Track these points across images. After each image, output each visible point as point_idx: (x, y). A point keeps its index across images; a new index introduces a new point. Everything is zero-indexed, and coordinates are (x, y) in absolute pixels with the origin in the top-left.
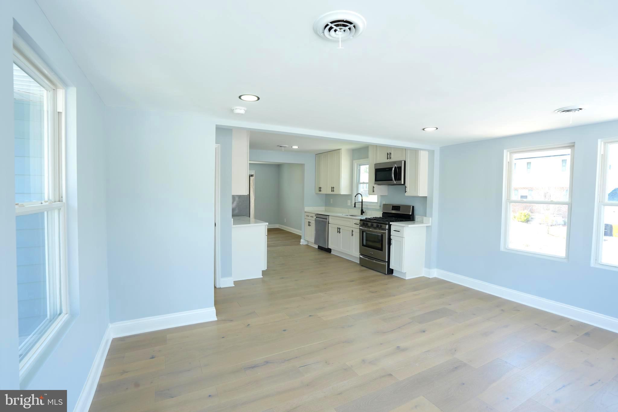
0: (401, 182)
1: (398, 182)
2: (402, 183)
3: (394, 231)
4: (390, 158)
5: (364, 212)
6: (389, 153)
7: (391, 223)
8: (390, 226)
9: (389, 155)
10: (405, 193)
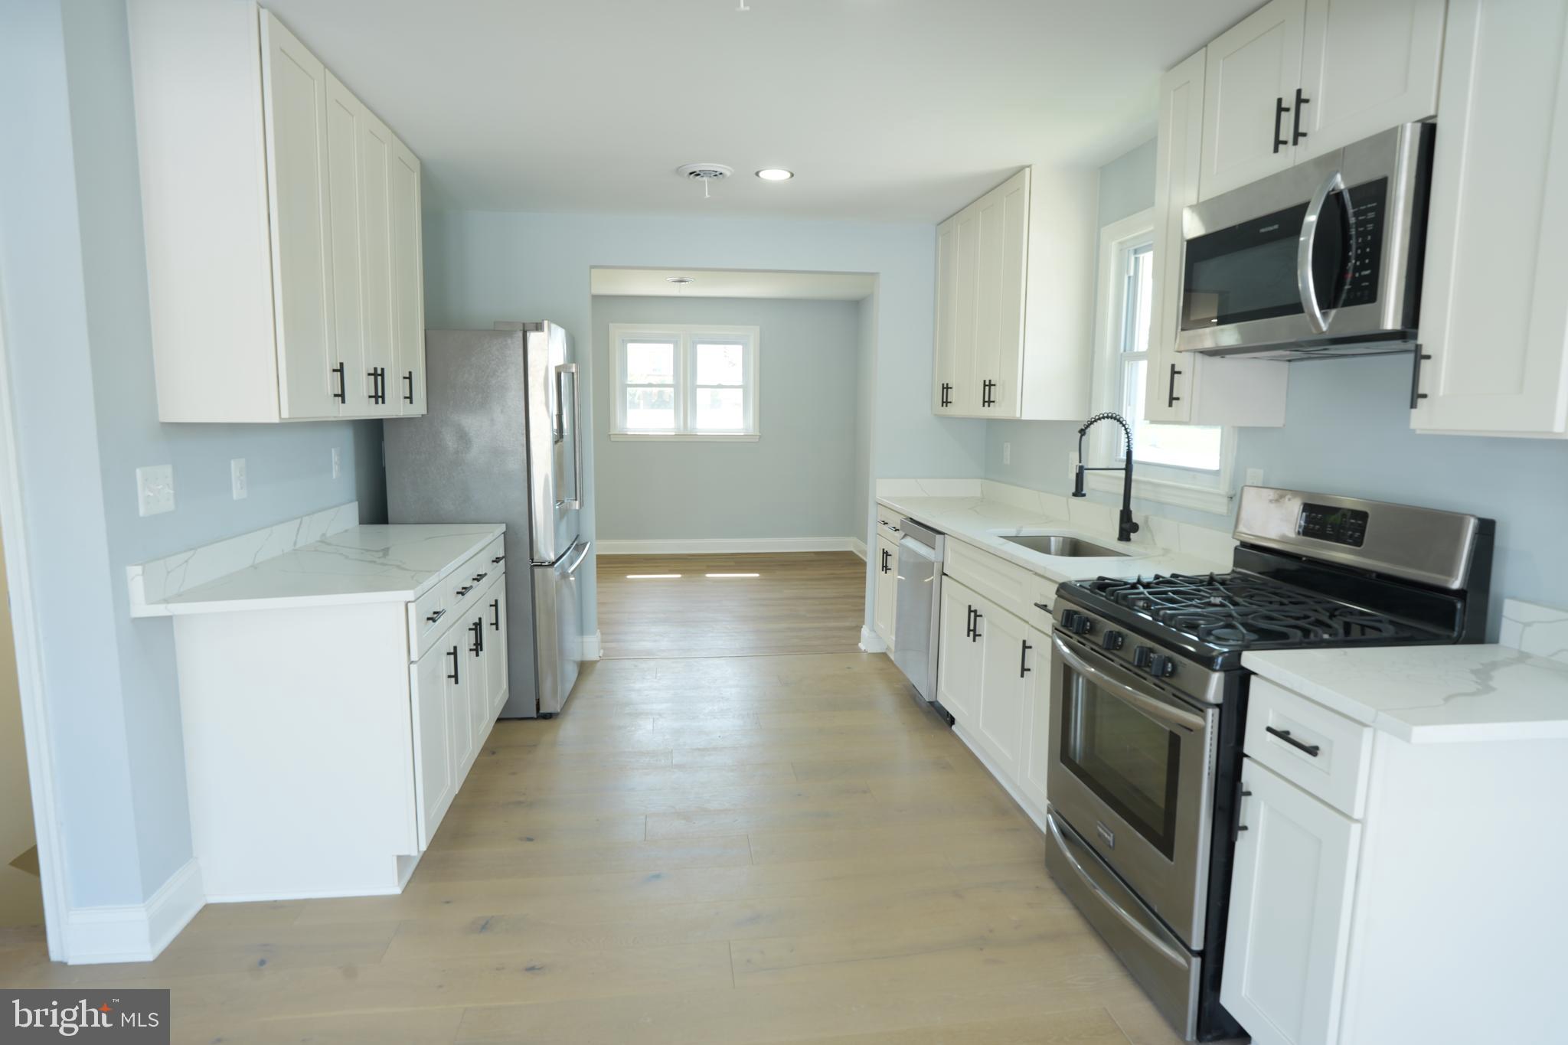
0: (1379, 316)
1: (1352, 318)
2: (1391, 321)
3: (1269, 729)
4: (1298, 135)
5: (1135, 528)
6: (1289, 101)
7: (1250, 659)
8: (1240, 682)
9: (1288, 119)
10: (1413, 405)
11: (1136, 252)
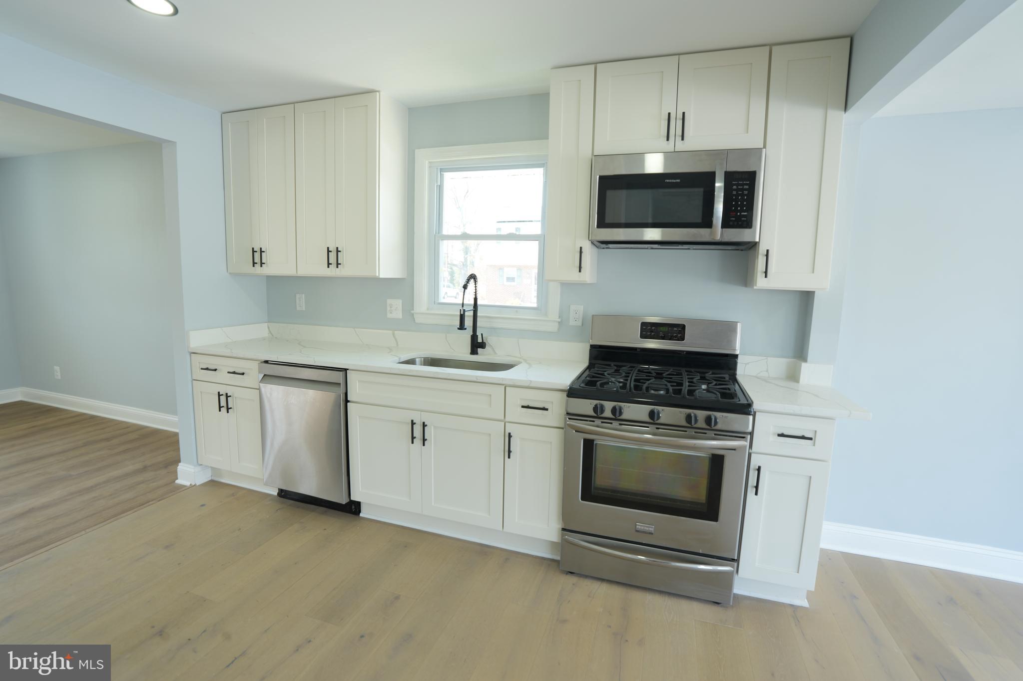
0: (752, 235)
2: (758, 238)
5: (483, 345)
6: (676, 116)
11: (442, 170)
